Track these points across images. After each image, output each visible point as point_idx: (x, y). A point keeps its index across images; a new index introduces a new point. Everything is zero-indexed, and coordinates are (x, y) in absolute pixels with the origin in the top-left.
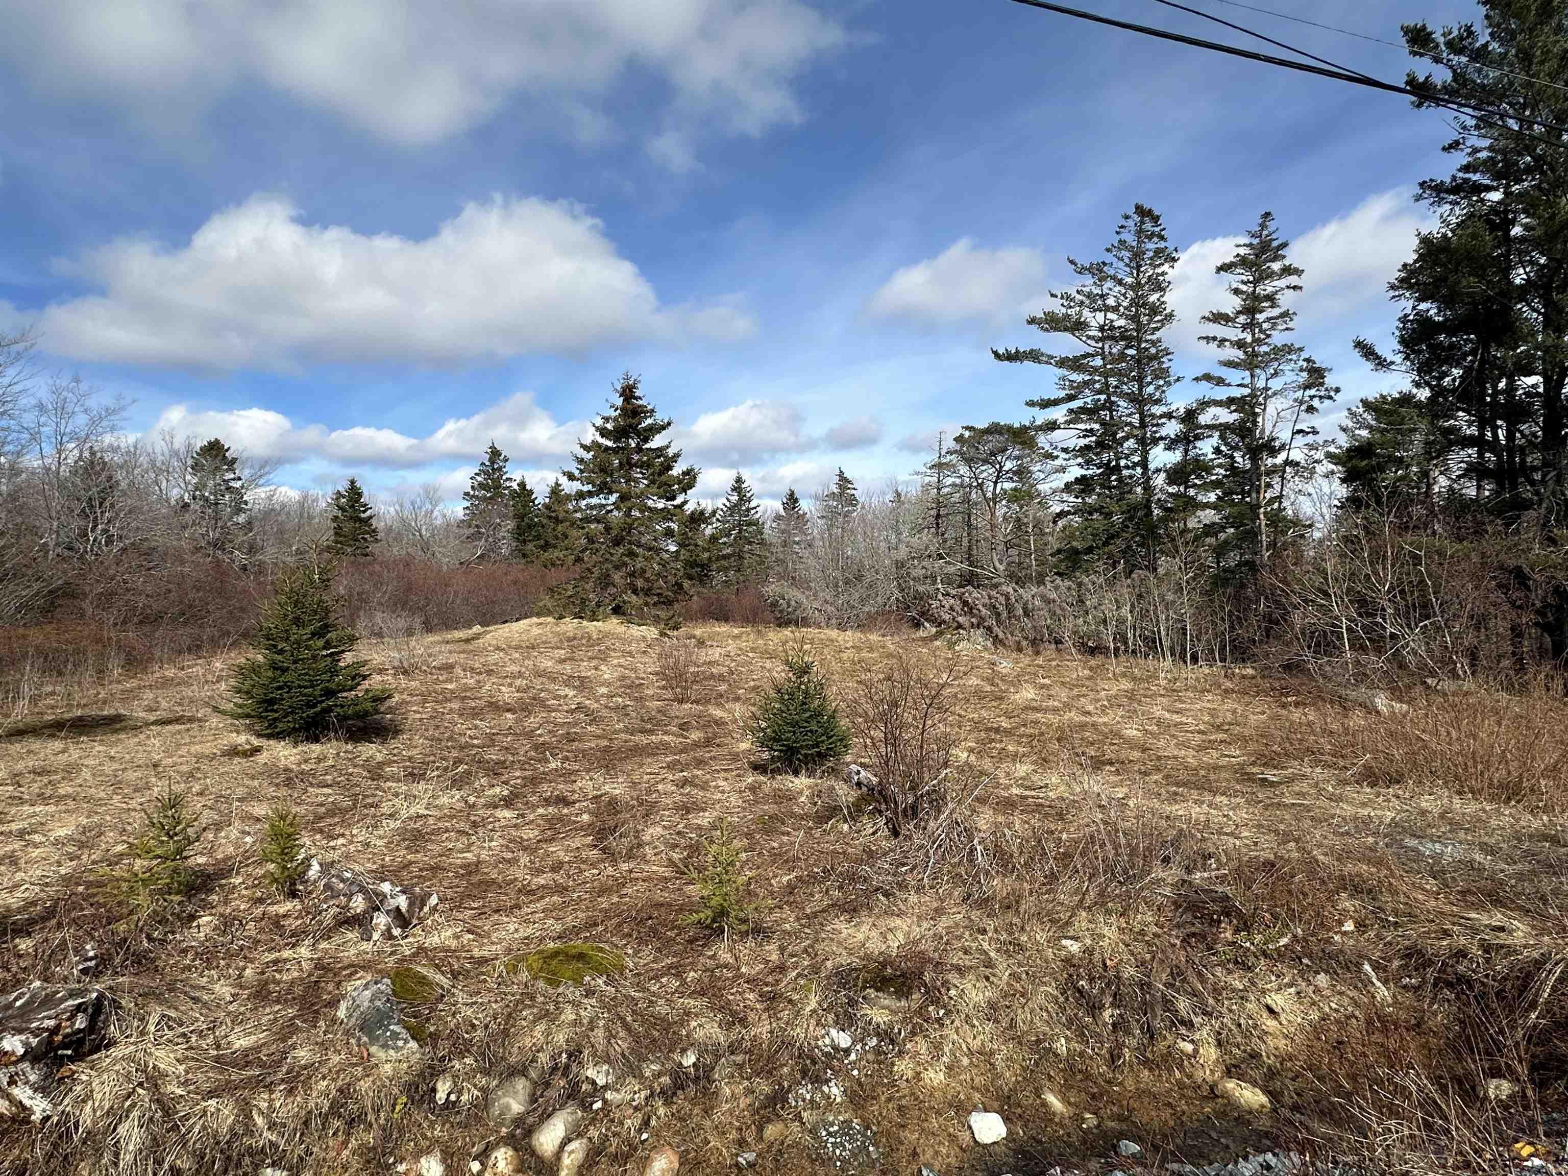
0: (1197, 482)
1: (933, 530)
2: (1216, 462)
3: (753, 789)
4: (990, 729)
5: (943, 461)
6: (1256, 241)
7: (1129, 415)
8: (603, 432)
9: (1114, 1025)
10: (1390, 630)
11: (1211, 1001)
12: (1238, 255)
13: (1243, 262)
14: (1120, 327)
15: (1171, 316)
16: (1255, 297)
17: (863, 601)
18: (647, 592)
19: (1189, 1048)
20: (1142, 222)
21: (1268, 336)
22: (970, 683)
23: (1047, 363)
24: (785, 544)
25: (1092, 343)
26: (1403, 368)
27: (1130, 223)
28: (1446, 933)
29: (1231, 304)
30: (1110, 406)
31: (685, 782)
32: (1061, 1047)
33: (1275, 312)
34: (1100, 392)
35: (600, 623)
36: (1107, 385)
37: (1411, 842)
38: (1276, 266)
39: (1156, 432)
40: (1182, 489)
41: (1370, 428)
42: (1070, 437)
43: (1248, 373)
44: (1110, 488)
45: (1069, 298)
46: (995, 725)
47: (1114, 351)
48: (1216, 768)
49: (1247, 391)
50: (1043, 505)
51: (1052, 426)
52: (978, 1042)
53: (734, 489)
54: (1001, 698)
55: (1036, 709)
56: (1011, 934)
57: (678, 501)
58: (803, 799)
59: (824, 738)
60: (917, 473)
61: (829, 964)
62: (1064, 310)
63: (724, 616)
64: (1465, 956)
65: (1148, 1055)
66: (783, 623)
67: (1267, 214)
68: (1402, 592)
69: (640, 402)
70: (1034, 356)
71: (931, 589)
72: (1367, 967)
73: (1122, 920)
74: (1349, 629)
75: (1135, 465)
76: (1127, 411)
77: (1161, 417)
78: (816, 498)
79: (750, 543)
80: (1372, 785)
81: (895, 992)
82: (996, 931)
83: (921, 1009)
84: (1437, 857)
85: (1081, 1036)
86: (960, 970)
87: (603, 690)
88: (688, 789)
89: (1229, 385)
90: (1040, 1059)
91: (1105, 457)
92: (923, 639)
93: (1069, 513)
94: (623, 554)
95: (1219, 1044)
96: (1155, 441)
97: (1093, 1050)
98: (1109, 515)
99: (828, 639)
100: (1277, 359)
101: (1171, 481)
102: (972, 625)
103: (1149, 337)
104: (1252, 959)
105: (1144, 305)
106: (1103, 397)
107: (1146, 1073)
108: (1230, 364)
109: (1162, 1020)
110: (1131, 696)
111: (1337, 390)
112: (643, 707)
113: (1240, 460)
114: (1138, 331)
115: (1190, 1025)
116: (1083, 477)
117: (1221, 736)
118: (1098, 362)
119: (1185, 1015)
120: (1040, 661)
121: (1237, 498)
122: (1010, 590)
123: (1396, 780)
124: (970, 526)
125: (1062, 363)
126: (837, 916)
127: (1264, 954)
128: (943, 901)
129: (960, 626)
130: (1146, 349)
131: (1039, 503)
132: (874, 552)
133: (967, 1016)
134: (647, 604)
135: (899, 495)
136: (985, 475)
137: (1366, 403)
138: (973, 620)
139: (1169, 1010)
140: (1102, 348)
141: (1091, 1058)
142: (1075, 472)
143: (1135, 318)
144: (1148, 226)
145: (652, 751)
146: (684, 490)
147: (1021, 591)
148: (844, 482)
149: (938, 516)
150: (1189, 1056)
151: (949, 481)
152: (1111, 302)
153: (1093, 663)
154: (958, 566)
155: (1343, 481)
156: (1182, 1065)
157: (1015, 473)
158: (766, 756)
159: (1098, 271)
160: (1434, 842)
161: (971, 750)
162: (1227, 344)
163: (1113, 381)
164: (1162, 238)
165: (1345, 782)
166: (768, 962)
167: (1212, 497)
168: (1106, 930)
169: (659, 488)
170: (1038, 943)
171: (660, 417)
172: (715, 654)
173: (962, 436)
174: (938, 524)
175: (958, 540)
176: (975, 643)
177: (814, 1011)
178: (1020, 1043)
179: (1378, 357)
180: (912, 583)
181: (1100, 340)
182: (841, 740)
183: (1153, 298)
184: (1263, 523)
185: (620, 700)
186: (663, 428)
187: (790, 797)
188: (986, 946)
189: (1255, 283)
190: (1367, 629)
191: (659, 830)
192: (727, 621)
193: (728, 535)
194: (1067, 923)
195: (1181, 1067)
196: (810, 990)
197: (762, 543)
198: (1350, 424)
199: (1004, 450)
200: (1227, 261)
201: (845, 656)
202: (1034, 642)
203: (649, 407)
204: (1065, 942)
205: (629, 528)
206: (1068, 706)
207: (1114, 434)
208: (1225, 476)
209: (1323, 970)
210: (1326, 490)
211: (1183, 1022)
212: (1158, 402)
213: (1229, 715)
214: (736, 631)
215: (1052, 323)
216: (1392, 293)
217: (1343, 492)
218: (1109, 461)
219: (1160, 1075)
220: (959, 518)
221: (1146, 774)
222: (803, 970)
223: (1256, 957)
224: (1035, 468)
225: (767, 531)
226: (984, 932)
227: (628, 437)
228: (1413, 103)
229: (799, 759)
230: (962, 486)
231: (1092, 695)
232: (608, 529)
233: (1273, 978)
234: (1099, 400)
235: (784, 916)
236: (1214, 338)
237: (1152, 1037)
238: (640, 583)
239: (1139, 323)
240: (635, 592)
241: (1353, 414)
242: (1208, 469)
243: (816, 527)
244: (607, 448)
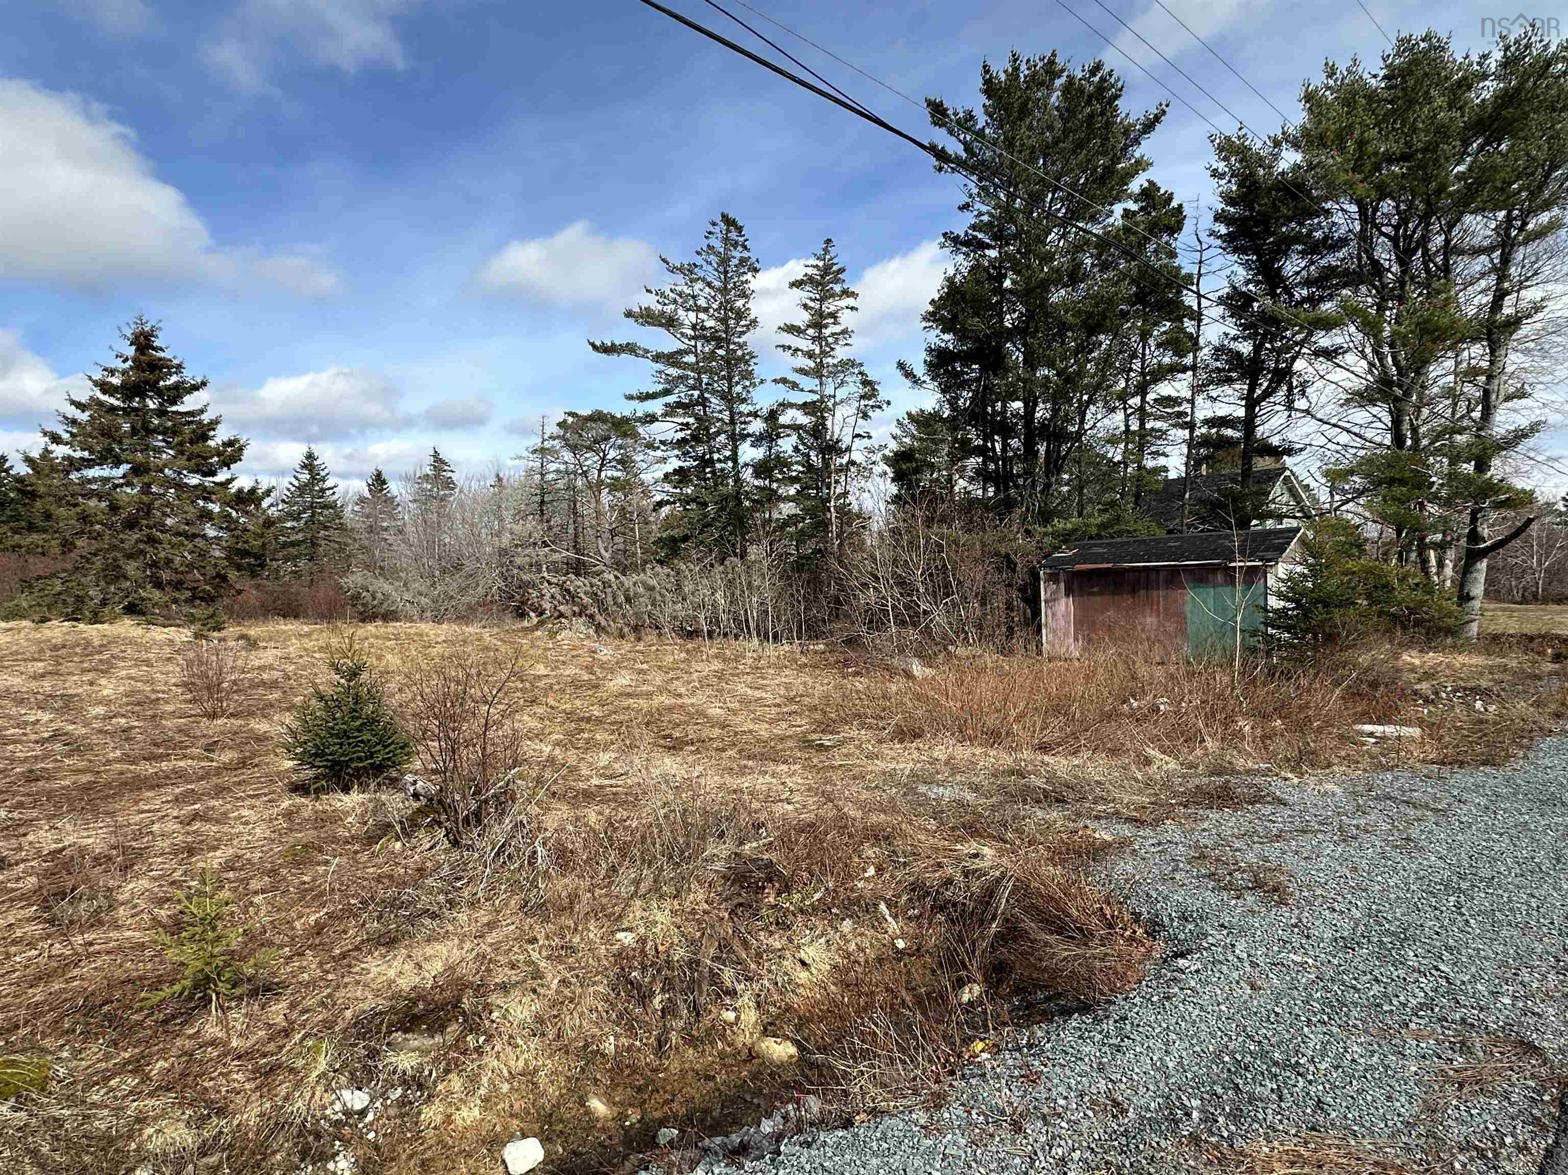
0: (780, 477)
1: (537, 517)
2: (794, 459)
3: (288, 815)
4: (581, 719)
5: (547, 445)
6: (821, 264)
7: (720, 412)
8: (105, 387)
9: (663, 1010)
10: (923, 607)
11: (753, 966)
12: (806, 275)
13: (810, 280)
14: (711, 328)
15: (754, 322)
16: (820, 314)
17: (462, 590)
18: (178, 586)
19: (730, 1016)
20: (728, 231)
21: (833, 349)
22: (567, 673)
23: (643, 356)
24: (371, 529)
25: (686, 341)
26: (931, 387)
27: (717, 230)
28: (940, 865)
29: (802, 318)
30: (703, 402)
31: (195, 816)
32: (609, 1046)
33: (837, 329)
34: (693, 388)
35: (106, 626)
36: (699, 380)
37: (922, 789)
38: (837, 288)
39: (744, 429)
40: (767, 482)
41: (913, 437)
42: (666, 430)
43: (817, 381)
44: (705, 480)
45: (662, 294)
46: (587, 715)
47: (707, 349)
48: (782, 739)
49: (816, 397)
50: (646, 493)
51: (651, 419)
52: (521, 1063)
53: (304, 466)
54: (597, 687)
55: (629, 695)
56: (563, 937)
57: (221, 477)
58: (350, 819)
59: (379, 747)
60: (520, 458)
61: (348, 1014)
62: (660, 307)
63: (291, 611)
64: (951, 884)
65: (694, 1033)
66: (367, 616)
67: (828, 241)
68: (931, 575)
69: (161, 354)
70: (630, 349)
71: (536, 578)
72: (883, 906)
73: (676, 902)
74: (894, 607)
75: (727, 459)
76: (718, 408)
77: (749, 415)
78: (407, 478)
79: (326, 528)
80: (901, 741)
81: (428, 1029)
82: (547, 937)
83: (457, 1041)
84: (938, 800)
85: (631, 1031)
86: (504, 988)
87: (100, 710)
88: (197, 825)
89: (802, 390)
90: (586, 1065)
91: (700, 449)
92: (525, 629)
93: (668, 502)
94: (138, 541)
95: (758, 1005)
96: (744, 437)
97: (641, 1041)
98: (705, 505)
99: (416, 634)
100: (843, 372)
101: (757, 474)
102: (574, 614)
103: (736, 340)
104: (791, 917)
105: (731, 309)
106: (696, 393)
107: (691, 1051)
108: (802, 371)
109: (708, 995)
110: (720, 676)
111: (889, 403)
112: (156, 727)
113: (815, 459)
114: (726, 332)
115: (733, 993)
116: (681, 468)
117: (794, 707)
118: (691, 359)
119: (729, 985)
120: (640, 647)
121: (813, 492)
122: (611, 577)
123: (917, 735)
124: (575, 513)
125: (658, 358)
126: (370, 953)
127: (802, 911)
128: (498, 912)
129: (561, 615)
130: (735, 351)
131: (643, 492)
132: (475, 539)
133: (511, 1037)
134: (175, 601)
135: (500, 480)
136: (589, 462)
137: (909, 414)
138: (576, 609)
139: (715, 984)
140: (695, 347)
141: (639, 1050)
142: (674, 464)
143: (724, 321)
144: (733, 235)
145: (156, 783)
146: (227, 464)
147: (623, 578)
148: (438, 462)
149: (543, 502)
150: (731, 1025)
151: (552, 467)
152: (702, 302)
153: (690, 646)
154: (562, 555)
155: (893, 480)
156: (724, 1036)
157: (619, 462)
158: (311, 773)
159: (689, 271)
160: (938, 785)
161: (557, 744)
162: (799, 353)
163: (705, 378)
164: (745, 248)
165: (880, 742)
166: (270, 1026)
167: (792, 492)
168: (660, 917)
169: (189, 460)
170: (591, 942)
171: (190, 375)
172: (268, 656)
173: (565, 421)
174: (542, 510)
175: (563, 528)
176: (577, 631)
177: (324, 1075)
178: (567, 1052)
179: (915, 376)
180: (515, 571)
181: (693, 338)
182: (401, 748)
183: (740, 303)
184: (834, 515)
185: (123, 721)
186: (195, 388)
187: (336, 818)
188: (535, 956)
189: (822, 300)
190: (907, 607)
191: (144, 883)
192: (296, 617)
193: (297, 519)
194: (620, 916)
195: (723, 1037)
196: (318, 1052)
197: (342, 528)
198: (899, 432)
199: (607, 439)
200: (799, 278)
201: (434, 652)
202: (636, 629)
203: (176, 362)
204: (620, 935)
205: (147, 509)
206: (661, 690)
207: (707, 429)
208: (802, 472)
209: (848, 916)
210: (882, 487)
211: (727, 993)
212: (744, 401)
213: (801, 687)
214: (306, 629)
215: (647, 317)
216: (924, 324)
217: (894, 489)
218: (704, 454)
219: (704, 1050)
220: (565, 505)
221: (723, 750)
222: (312, 1028)
223: (794, 915)
224: (638, 458)
225: (348, 512)
226: (533, 941)
227: (143, 396)
228: (935, 167)
229: (349, 774)
230: (567, 472)
231: (686, 677)
232: (114, 508)
233: (808, 932)
234: (692, 395)
235: (305, 963)
236: (789, 348)
237: (698, 1014)
238: (165, 575)
239: (727, 326)
240: (158, 585)
241: (900, 423)
242: (788, 465)
243: (408, 514)
244: (112, 409)
